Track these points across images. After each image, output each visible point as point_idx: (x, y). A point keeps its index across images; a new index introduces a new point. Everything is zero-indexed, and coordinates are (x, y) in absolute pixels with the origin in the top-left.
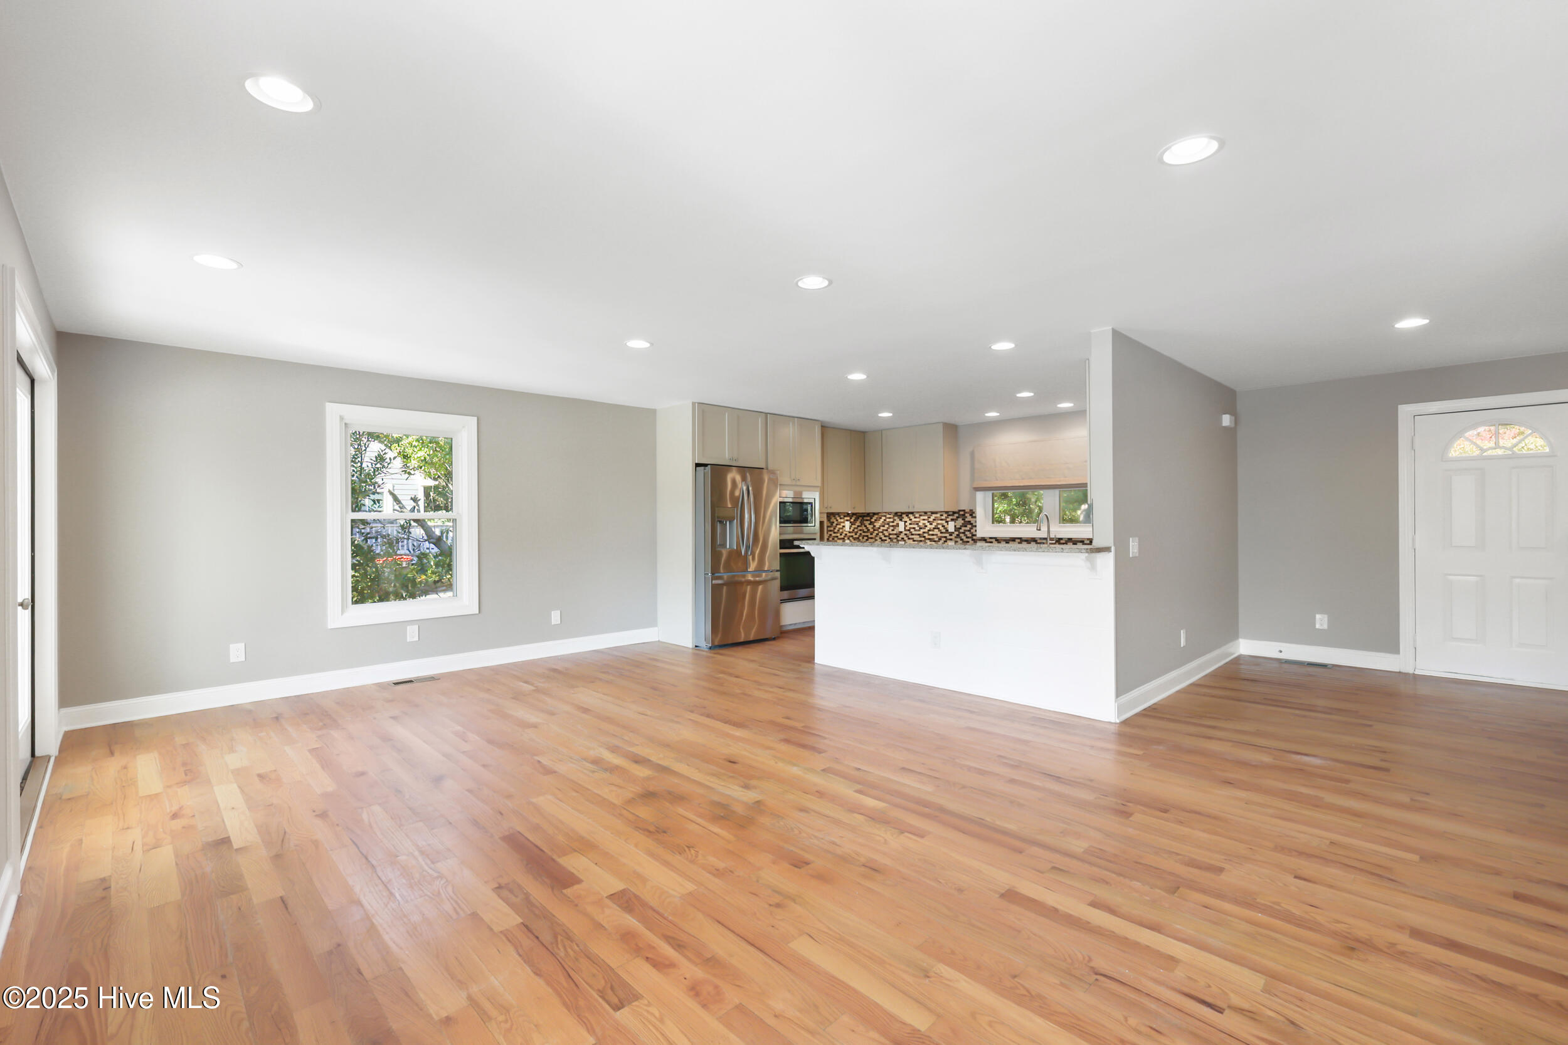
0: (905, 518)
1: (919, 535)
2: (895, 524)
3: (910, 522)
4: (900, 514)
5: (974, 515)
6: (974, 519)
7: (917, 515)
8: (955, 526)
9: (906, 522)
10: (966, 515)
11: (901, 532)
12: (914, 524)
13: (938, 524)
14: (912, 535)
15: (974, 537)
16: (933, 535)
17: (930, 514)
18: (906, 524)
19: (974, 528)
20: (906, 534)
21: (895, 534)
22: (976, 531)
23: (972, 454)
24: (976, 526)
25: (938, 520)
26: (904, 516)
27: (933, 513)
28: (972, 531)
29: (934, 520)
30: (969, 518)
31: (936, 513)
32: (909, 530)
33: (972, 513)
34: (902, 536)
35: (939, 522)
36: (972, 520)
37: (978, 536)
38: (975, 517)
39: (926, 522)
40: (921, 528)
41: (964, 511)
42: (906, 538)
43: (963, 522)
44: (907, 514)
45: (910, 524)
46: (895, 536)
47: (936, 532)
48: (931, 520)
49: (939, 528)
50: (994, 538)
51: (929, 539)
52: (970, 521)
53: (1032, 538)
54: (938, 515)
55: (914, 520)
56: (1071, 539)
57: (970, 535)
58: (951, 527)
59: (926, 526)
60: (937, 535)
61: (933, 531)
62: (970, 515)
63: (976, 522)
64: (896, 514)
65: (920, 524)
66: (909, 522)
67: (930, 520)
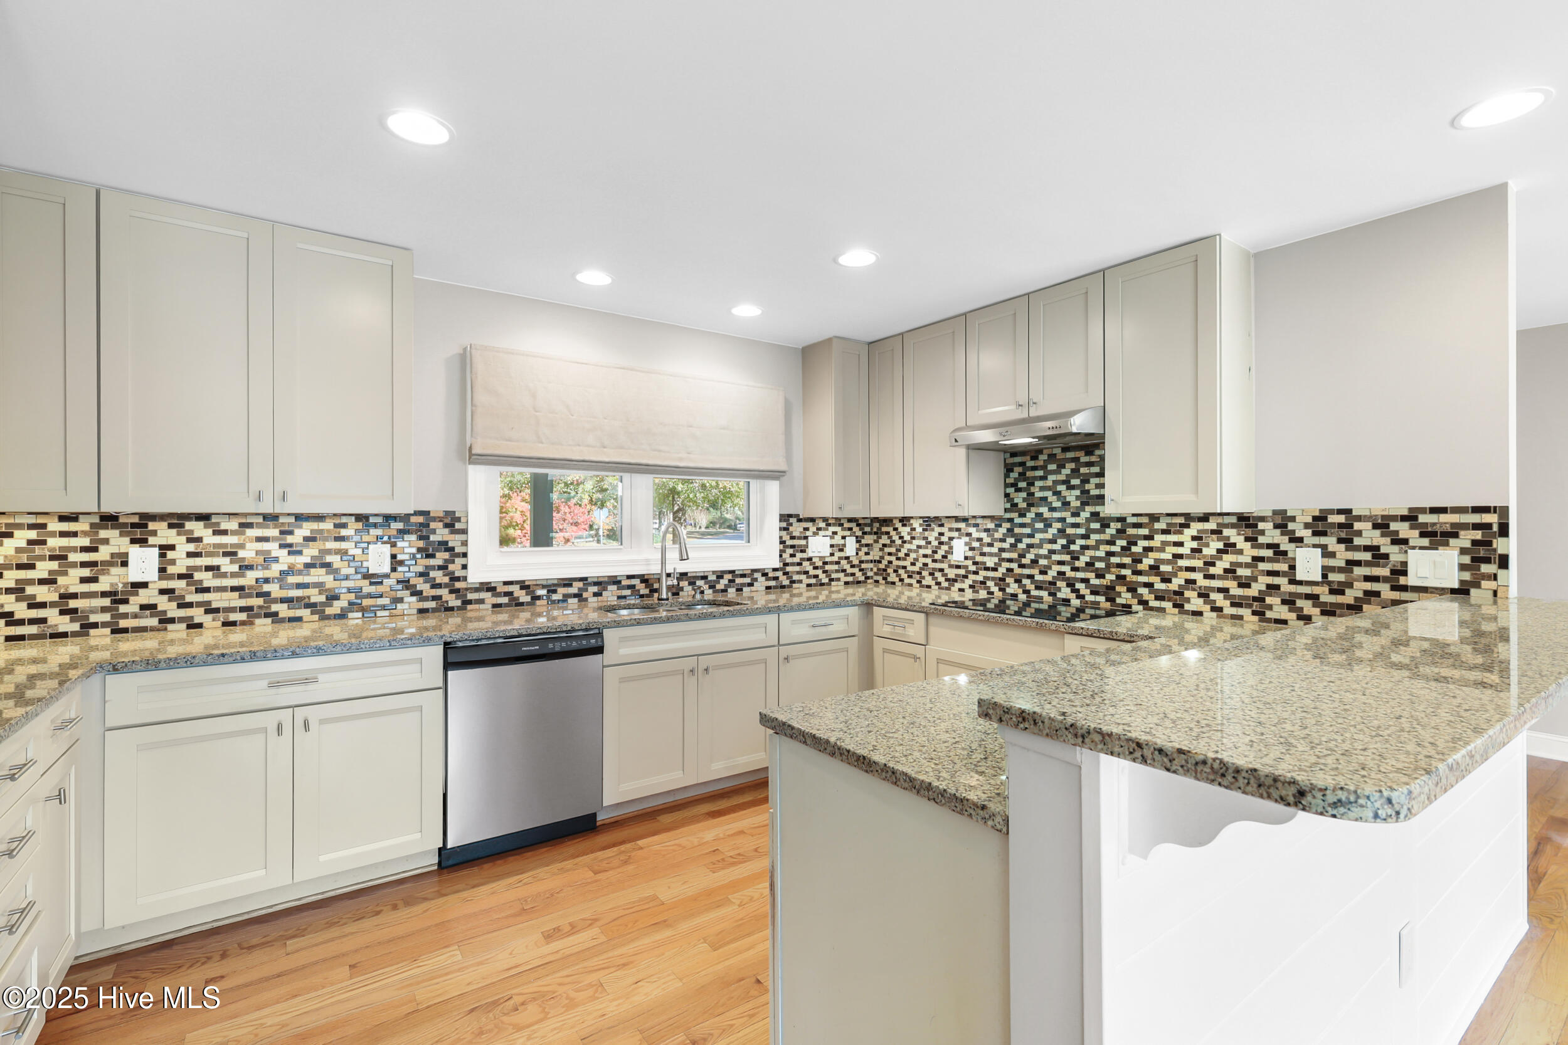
0: (164, 534)
1: (234, 589)
2: (103, 554)
3: (191, 547)
4: (136, 520)
5: (458, 526)
6: (462, 537)
7: (233, 525)
8: (394, 557)
9: (165, 549)
10: (433, 525)
11: (144, 585)
12: (210, 554)
13: (329, 552)
14: (207, 590)
15: (458, 585)
16: (299, 586)
17: (292, 520)
18: (170, 555)
19: (459, 561)
20: (162, 592)
21: (104, 594)
22: (465, 567)
23: (464, 362)
24: (465, 555)
25: (326, 539)
26: (160, 527)
27: (300, 518)
28: (451, 567)
29: (307, 539)
30: (441, 533)
31: (319, 518)
32: (186, 576)
33: (452, 521)
34: (145, 596)
35: (332, 545)
36: (454, 541)
37: (470, 580)
38: (464, 532)
39: (273, 547)
40: (246, 567)
41: (425, 513)
42: (165, 604)
43: (421, 544)
44: (177, 521)
45: (190, 555)
46: (106, 602)
47: (318, 575)
48: (297, 538)
49: (328, 565)
50: (517, 582)
51: (283, 600)
52: (446, 543)
53: (609, 577)
54: (328, 525)
55: (209, 539)
56: (685, 574)
57: (446, 580)
58: (378, 559)
59: (276, 560)
60: (319, 585)
61: (300, 573)
62: (446, 526)
63: (465, 543)
64: (109, 520)
65: (241, 554)
66: (183, 547)
67: (289, 539)
